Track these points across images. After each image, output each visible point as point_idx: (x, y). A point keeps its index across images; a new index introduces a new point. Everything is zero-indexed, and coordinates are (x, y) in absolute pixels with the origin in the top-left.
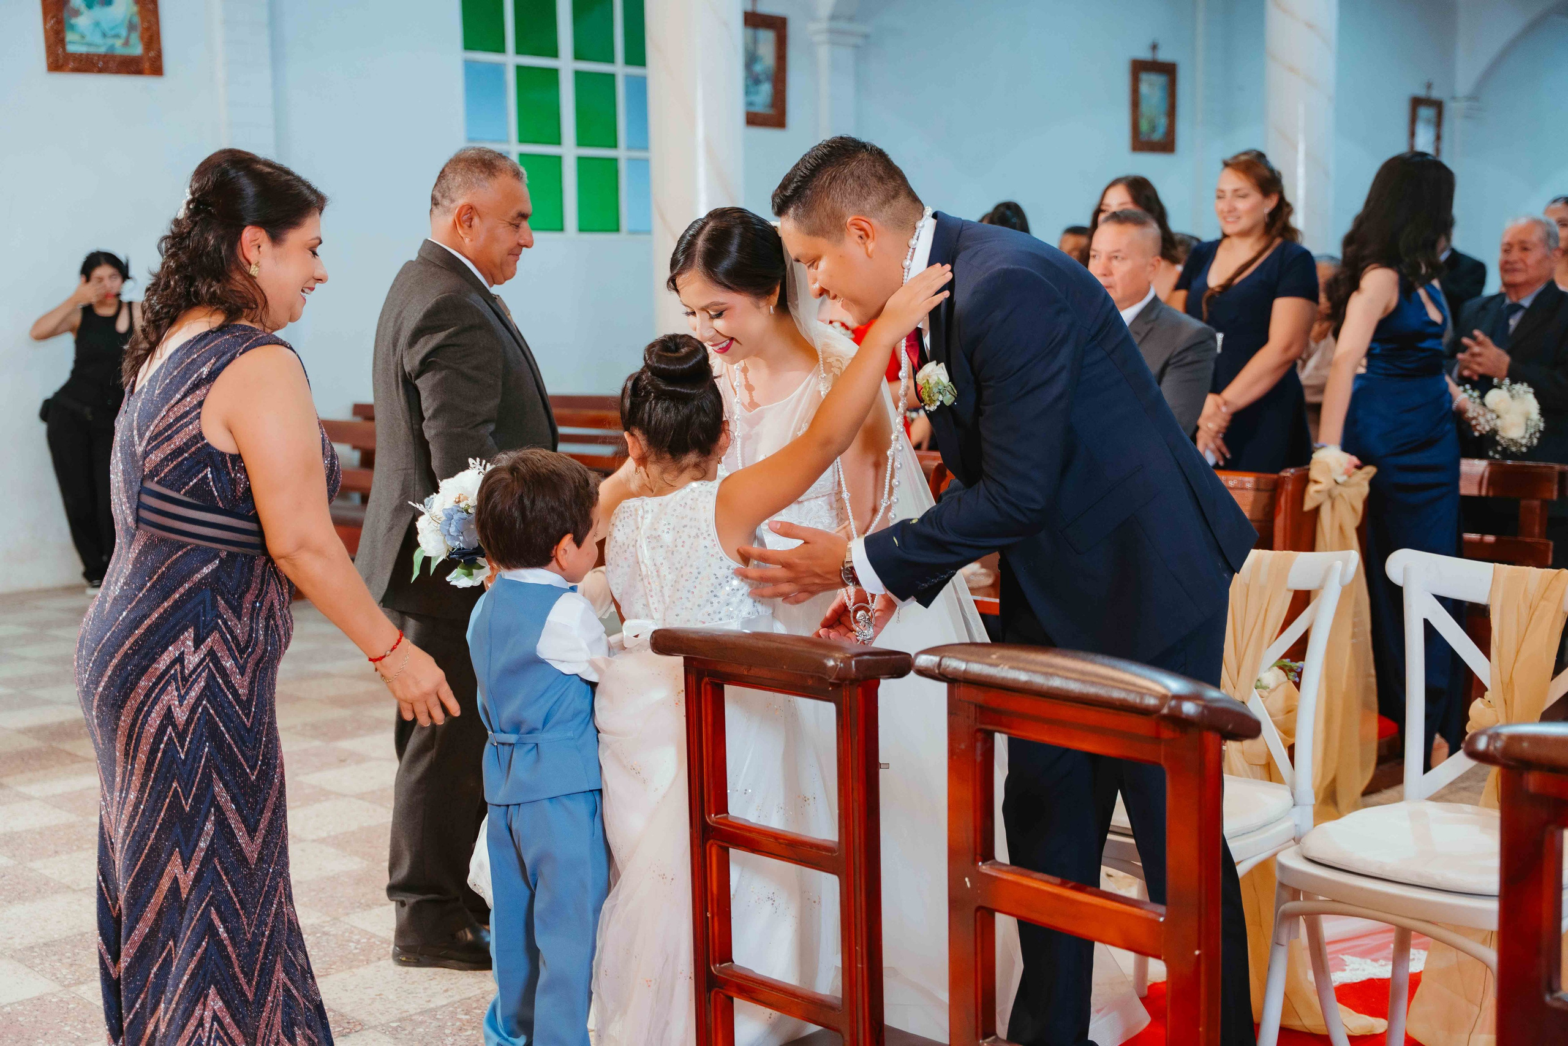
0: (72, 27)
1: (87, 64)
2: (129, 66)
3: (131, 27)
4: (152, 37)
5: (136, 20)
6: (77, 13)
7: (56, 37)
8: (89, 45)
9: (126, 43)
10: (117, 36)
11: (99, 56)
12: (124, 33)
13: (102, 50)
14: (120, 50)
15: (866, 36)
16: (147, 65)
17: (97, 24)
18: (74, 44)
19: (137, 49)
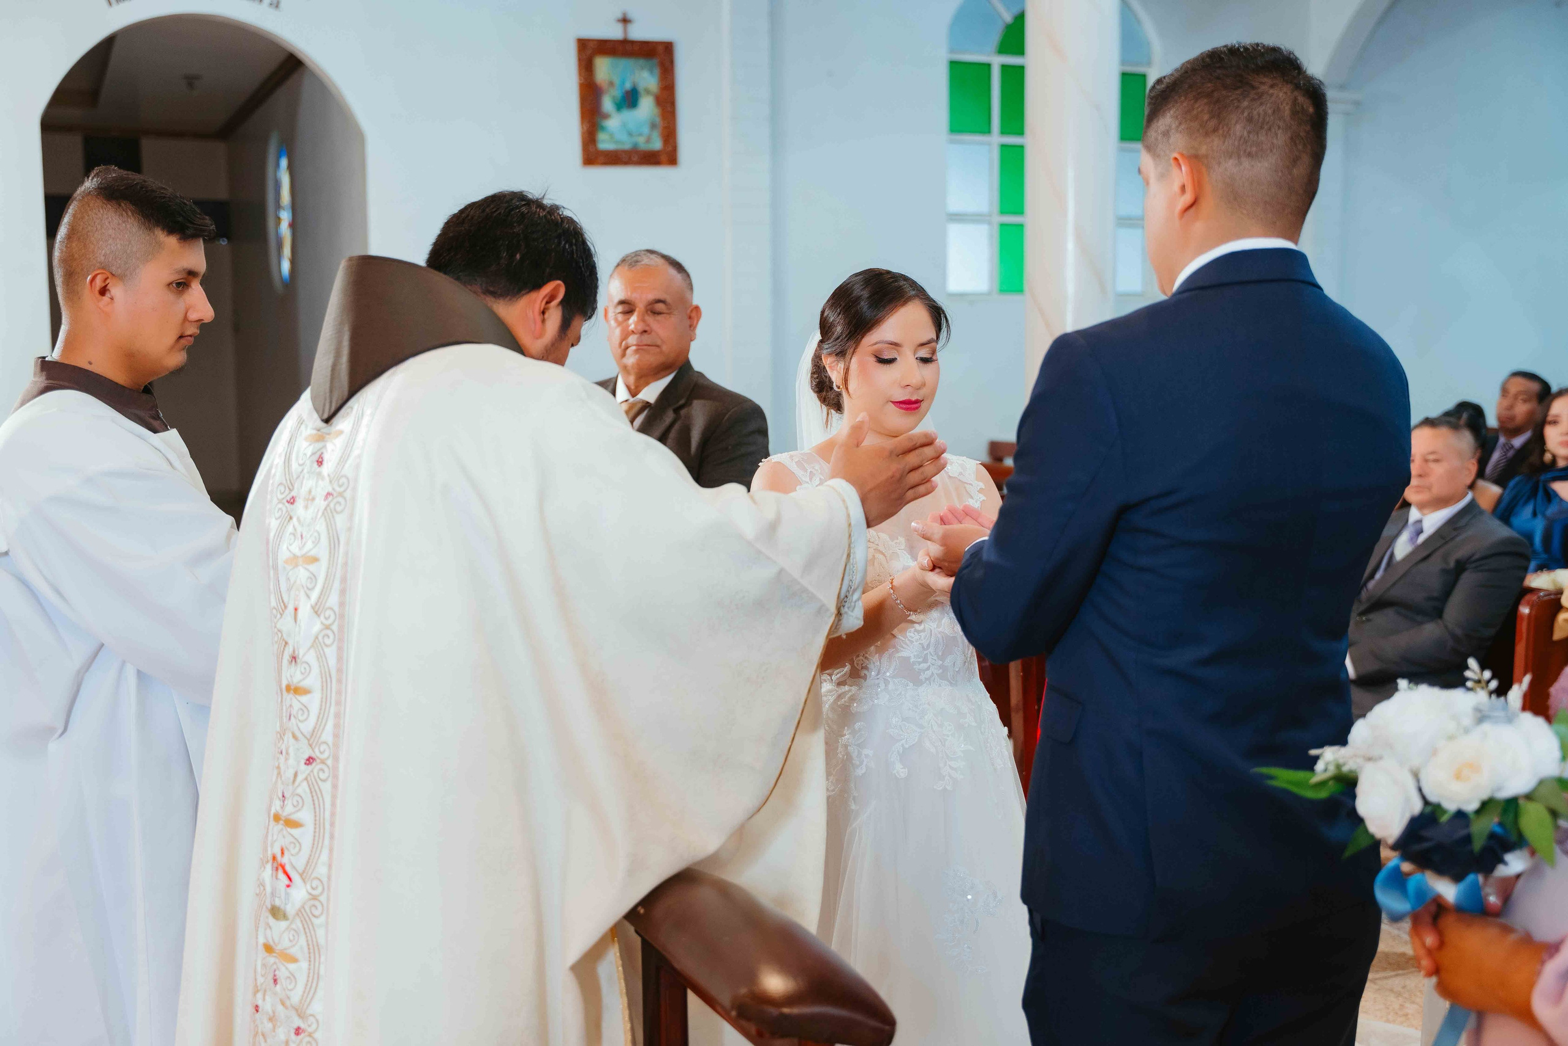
0: (603, 128)
1: (615, 159)
2: (649, 159)
3: (653, 126)
4: (670, 134)
5: (658, 120)
6: (606, 116)
7: (589, 138)
8: (616, 142)
9: (648, 140)
10: (640, 135)
11: (625, 152)
12: (646, 130)
13: (627, 146)
14: (643, 146)
15: (1357, 103)
16: (663, 158)
17: (624, 125)
18: (605, 144)
19: (657, 144)
